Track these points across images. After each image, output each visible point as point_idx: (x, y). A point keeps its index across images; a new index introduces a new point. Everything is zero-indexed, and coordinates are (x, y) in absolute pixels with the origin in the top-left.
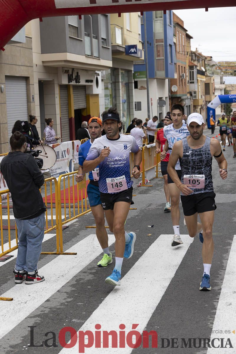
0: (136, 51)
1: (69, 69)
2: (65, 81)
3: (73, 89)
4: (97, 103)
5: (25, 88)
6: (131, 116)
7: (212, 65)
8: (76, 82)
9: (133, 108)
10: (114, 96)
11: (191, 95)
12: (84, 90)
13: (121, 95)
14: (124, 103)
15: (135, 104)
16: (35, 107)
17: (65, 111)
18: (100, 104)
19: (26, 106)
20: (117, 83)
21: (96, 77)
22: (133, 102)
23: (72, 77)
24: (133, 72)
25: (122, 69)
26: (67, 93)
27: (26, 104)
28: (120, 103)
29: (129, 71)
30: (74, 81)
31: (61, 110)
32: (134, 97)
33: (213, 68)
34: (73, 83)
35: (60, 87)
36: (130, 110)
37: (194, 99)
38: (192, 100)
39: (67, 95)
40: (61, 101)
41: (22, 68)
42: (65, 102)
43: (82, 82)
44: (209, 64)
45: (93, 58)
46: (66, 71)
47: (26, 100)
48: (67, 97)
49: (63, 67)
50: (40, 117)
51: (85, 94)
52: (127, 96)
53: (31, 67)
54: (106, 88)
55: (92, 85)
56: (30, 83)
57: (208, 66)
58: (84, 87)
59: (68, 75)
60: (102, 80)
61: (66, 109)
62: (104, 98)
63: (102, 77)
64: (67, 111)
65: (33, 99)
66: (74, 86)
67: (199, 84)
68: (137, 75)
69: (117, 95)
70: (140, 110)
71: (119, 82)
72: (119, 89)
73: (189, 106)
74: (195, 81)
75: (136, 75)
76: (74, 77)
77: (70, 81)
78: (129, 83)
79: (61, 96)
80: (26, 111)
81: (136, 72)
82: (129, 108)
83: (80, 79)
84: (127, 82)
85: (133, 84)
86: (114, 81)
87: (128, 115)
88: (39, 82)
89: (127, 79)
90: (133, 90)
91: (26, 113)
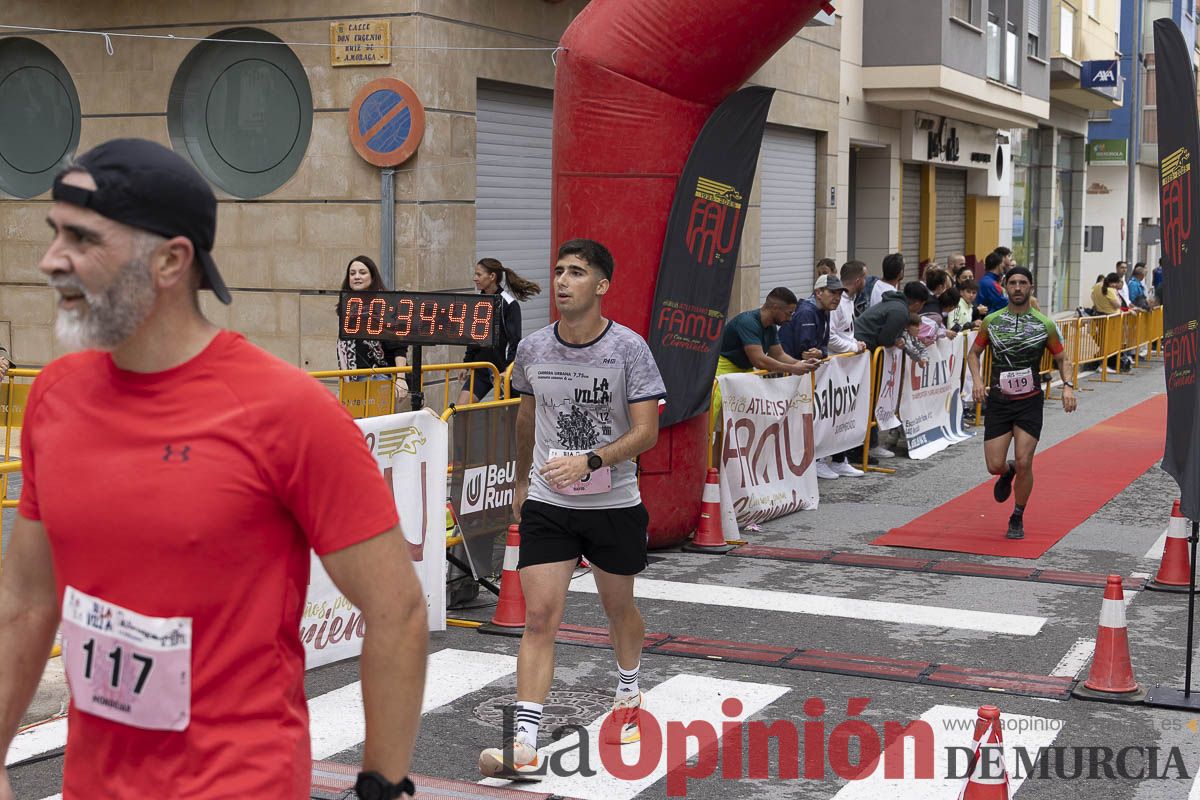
0: (1113, 79)
1: (931, 118)
2: (919, 152)
3: (937, 177)
4: (993, 221)
5: (813, 165)
6: (1072, 265)
8: (948, 159)
9: (1080, 244)
10: (1035, 206)
12: (962, 182)
13: (1053, 205)
14: (1058, 228)
15: (1086, 233)
16: (836, 223)
17: (912, 240)
18: (1000, 227)
19: (811, 220)
20: (1043, 170)
21: (998, 146)
22: (1080, 227)
23: (940, 141)
24: (1086, 141)
25: (1060, 131)
26: (918, 188)
27: (812, 213)
28: (1049, 227)
29: (1073, 138)
30: (943, 155)
31: (903, 237)
32: (1084, 212)
34: (940, 159)
35: (905, 170)
36: (1069, 249)
39: (918, 194)
40: (903, 210)
41: (812, 104)
42: (912, 213)
43: (964, 160)
45: (1005, 88)
46: (924, 121)
47: (812, 199)
48: (918, 201)
49: (917, 111)
50: (846, 253)
51: (963, 195)
52: (1064, 209)
53: (835, 102)
54: (1017, 184)
55: (986, 170)
56: (829, 152)
58: (963, 174)
59: (930, 134)
60: (1012, 157)
61: (912, 233)
62: (1011, 210)
63: (1012, 149)
64: (917, 239)
65: (833, 197)
66: (942, 171)
68: (1099, 150)
69: (1042, 204)
70: (1100, 249)
71: (1051, 166)
72: (1051, 188)
75: (1096, 149)
76: (944, 143)
77: (933, 153)
78: (1073, 171)
79: (903, 197)
80: (811, 234)
81: (1093, 142)
82: (1069, 244)
83: (957, 150)
84: (1067, 167)
85: (1085, 175)
86: (1036, 162)
87: (1063, 262)
88: (851, 149)
89: (1067, 159)
90: (1084, 193)
91: (811, 240)
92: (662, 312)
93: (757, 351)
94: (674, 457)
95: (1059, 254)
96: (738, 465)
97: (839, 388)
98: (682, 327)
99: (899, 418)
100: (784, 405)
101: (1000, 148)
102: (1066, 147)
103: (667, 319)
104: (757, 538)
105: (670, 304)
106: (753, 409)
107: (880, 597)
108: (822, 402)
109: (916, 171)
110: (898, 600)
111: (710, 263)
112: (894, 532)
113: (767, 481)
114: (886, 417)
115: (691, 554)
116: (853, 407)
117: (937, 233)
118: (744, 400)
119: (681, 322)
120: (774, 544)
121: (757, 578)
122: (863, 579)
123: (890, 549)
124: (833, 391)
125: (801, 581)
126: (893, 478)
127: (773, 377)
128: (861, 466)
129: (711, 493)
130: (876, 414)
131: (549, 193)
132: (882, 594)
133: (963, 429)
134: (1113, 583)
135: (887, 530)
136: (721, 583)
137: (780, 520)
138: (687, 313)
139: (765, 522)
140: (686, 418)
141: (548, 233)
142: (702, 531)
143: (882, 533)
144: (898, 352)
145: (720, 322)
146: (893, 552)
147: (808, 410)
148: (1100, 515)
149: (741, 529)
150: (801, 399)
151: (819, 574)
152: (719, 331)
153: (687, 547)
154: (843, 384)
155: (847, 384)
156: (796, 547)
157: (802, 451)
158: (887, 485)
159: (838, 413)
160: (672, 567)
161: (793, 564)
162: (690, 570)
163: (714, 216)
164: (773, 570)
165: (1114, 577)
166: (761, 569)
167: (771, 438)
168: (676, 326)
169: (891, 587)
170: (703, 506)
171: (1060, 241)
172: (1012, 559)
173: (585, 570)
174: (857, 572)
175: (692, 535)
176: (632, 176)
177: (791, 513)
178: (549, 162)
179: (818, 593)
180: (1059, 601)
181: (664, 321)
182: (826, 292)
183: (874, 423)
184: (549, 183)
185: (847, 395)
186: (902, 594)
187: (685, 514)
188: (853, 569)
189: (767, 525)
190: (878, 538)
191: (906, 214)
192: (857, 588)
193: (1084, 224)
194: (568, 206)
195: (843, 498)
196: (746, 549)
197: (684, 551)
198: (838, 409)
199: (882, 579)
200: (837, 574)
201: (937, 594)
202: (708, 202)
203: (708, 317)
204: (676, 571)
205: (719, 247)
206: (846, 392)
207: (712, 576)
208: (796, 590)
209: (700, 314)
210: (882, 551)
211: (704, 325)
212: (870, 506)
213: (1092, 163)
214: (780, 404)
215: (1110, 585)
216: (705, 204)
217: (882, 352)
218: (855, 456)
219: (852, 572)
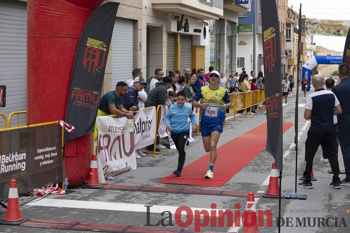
0: (247, 1)
1: (178, 15)
2: (174, 28)
3: (181, 38)
4: (203, 55)
5: (132, 33)
7: (313, 23)
8: (185, 31)
9: (236, 65)
10: (219, 50)
11: (287, 54)
12: (190, 40)
13: (225, 49)
14: (227, 58)
15: (238, 60)
16: (142, 56)
17: (171, 63)
18: (205, 58)
19: (132, 55)
20: (221, 36)
21: (204, 26)
22: (236, 58)
23: (182, 24)
24: (237, 25)
25: (227, 21)
26: (173, 42)
27: (132, 52)
28: (224, 58)
29: (233, 23)
30: (183, 30)
31: (168, 62)
32: (237, 52)
33: (314, 26)
34: (182, 31)
35: (168, 35)
37: (289, 58)
38: (287, 60)
39: (174, 45)
40: (168, 51)
41: (132, 9)
42: (171, 52)
43: (191, 32)
44: (310, 22)
45: (207, 4)
46: (176, 16)
47: (132, 47)
48: (173, 48)
49: (173, 12)
50: (146, 68)
51: (191, 45)
52: (230, 51)
53: (140, 8)
54: (211, 41)
56: (139, 28)
57: (309, 24)
58: (191, 37)
59: (178, 21)
60: (209, 30)
61: (172, 60)
62: (209, 51)
63: (209, 27)
64: (173, 63)
65: (140, 46)
66: (182, 36)
67: (295, 43)
68: (242, 28)
69: (222, 49)
71: (224, 34)
72: (224, 43)
73: (285, 65)
74: (292, 39)
75: (241, 28)
76: (183, 25)
77: (179, 29)
78: (233, 36)
79: (168, 46)
80: (132, 60)
81: (240, 25)
82: (232, 65)
83: (189, 28)
84: (230, 35)
85: (237, 38)
86: (218, 33)
87: (229, 71)
88: (147, 27)
89: (230, 31)
90: (237, 45)
91: (132, 63)
92: (73, 92)
93: (113, 107)
94: (78, 150)
95: (228, 68)
96: (104, 153)
97: (144, 121)
98: (81, 98)
99: (167, 133)
100: (122, 128)
101: (205, 27)
102: (230, 27)
103: (75, 95)
104: (112, 182)
105: (77, 89)
106: (110, 130)
107: (161, 204)
108: (137, 127)
109: (172, 36)
110: (169, 204)
111: (93, 72)
112: (166, 178)
113: (116, 159)
114: (162, 133)
115: (86, 189)
116: (149, 129)
117: (181, 60)
118: (106, 127)
119: (82, 96)
120: (119, 184)
121: (112, 198)
122: (154, 197)
123: (165, 185)
124: (141, 123)
125: (130, 198)
126: (166, 157)
127: (118, 117)
128: (153, 152)
129: (94, 165)
130: (159, 131)
131: (26, 44)
132: (162, 202)
133: (192, 137)
134: (250, 195)
135: (164, 177)
136: (98, 200)
137: (121, 175)
138: (84, 93)
139: (115, 175)
140: (84, 135)
141: (26, 60)
142: (90, 180)
143: (161, 178)
144: (166, 107)
145: (98, 96)
146: (166, 186)
147: (131, 130)
148: (245, 169)
149: (106, 179)
150: (129, 126)
151: (137, 196)
152: (98, 100)
153: (84, 186)
154: (145, 120)
155: (147, 120)
156: (128, 185)
157: (130, 147)
158: (163, 159)
159: (143, 131)
160: (78, 195)
161: (127, 192)
162: (85, 196)
163: (95, 54)
164: (119, 194)
165: (251, 193)
166: (113, 194)
167: (117, 142)
168: (79, 98)
169: (166, 199)
170: (90, 170)
171: (228, 63)
172: (212, 187)
173: (43, 197)
174: (152, 194)
175: (86, 182)
176: (60, 37)
177: (125, 172)
178: (26, 32)
179: (137, 203)
180: (230, 203)
181: (74, 96)
182: (139, 84)
183: (158, 135)
184: (26, 40)
185: (147, 124)
186: (170, 202)
187: (83, 173)
188: (150, 193)
189: (116, 177)
190: (160, 181)
191: (169, 52)
192: (152, 200)
193: (237, 57)
194: (34, 49)
195: (146, 165)
196: (108, 186)
197: (83, 188)
198: (143, 130)
199: (162, 196)
200: (144, 195)
201: (183, 202)
202: (92, 48)
203: (93, 94)
204: (80, 196)
205: (97, 66)
206: (146, 123)
207: (95, 198)
208: (128, 202)
209: (90, 93)
210: (162, 186)
211: (91, 98)
212: (157, 168)
213: (239, 33)
214: (120, 128)
215: (249, 196)
216: (91, 49)
217: (160, 107)
218: (150, 148)
219: (150, 194)
